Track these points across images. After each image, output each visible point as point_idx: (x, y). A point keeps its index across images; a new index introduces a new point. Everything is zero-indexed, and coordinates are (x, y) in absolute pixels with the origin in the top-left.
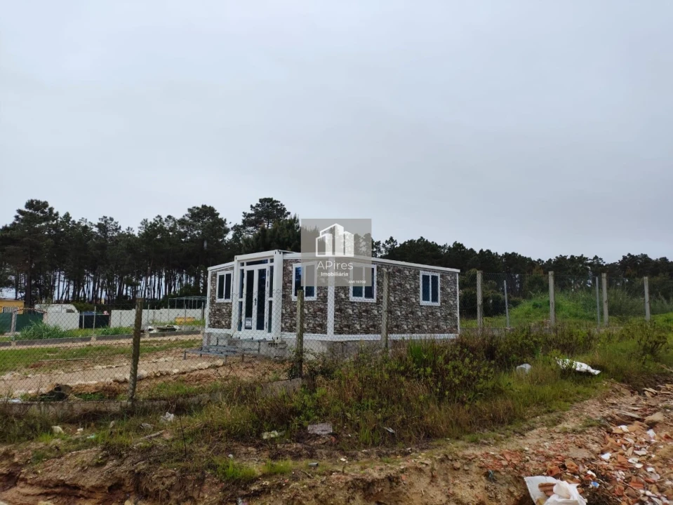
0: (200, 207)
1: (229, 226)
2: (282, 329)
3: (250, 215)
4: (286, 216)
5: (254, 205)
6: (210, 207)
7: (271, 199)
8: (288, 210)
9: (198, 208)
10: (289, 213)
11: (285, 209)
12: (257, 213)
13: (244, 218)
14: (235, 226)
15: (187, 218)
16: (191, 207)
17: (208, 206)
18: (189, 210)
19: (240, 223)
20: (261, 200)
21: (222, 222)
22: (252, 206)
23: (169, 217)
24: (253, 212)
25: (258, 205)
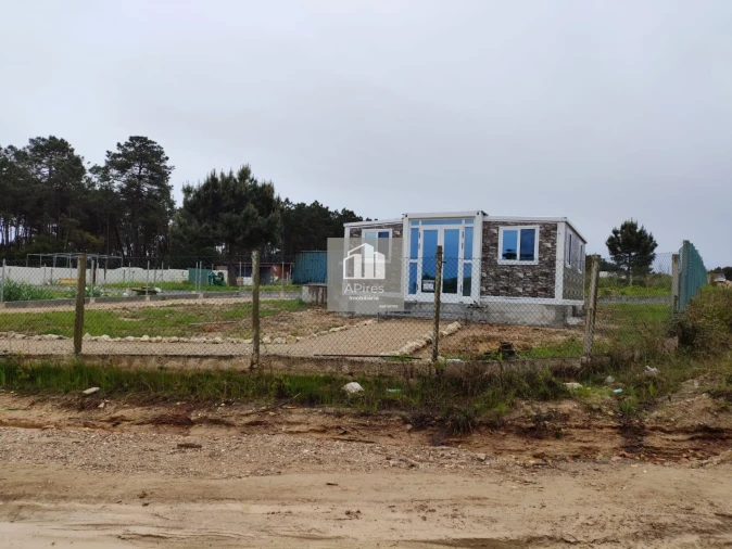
0: (47, 138)
1: (87, 167)
2: (482, 293)
3: (115, 156)
4: (162, 161)
5: (122, 144)
6: (62, 140)
7: (145, 139)
8: (167, 154)
9: (44, 140)
10: (167, 158)
11: (162, 153)
12: (125, 155)
13: (108, 159)
14: (94, 167)
15: (28, 151)
16: (34, 137)
17: (59, 138)
18: (32, 141)
19: (102, 165)
20: (131, 139)
21: (78, 161)
22: (119, 145)
23: (11, 147)
24: (121, 152)
25: (127, 145)
